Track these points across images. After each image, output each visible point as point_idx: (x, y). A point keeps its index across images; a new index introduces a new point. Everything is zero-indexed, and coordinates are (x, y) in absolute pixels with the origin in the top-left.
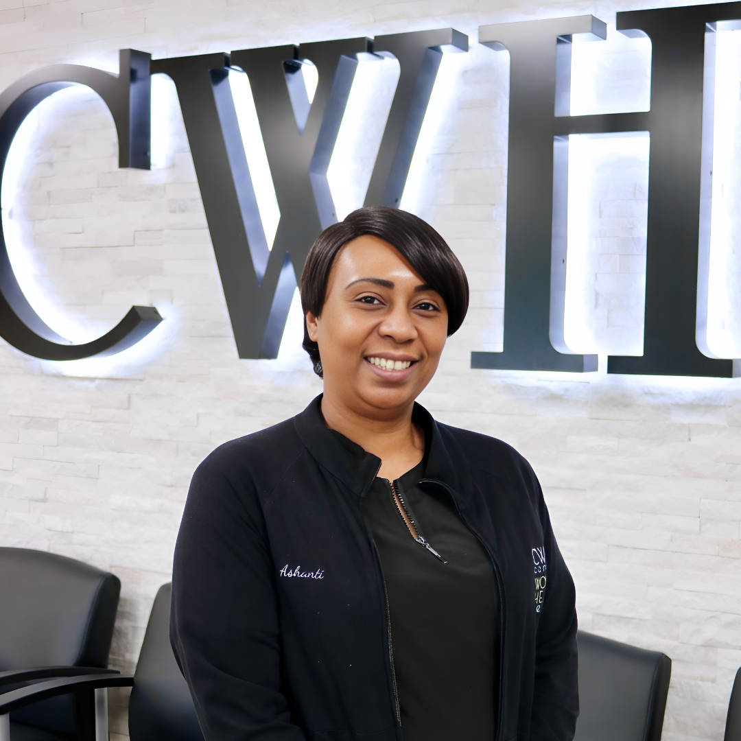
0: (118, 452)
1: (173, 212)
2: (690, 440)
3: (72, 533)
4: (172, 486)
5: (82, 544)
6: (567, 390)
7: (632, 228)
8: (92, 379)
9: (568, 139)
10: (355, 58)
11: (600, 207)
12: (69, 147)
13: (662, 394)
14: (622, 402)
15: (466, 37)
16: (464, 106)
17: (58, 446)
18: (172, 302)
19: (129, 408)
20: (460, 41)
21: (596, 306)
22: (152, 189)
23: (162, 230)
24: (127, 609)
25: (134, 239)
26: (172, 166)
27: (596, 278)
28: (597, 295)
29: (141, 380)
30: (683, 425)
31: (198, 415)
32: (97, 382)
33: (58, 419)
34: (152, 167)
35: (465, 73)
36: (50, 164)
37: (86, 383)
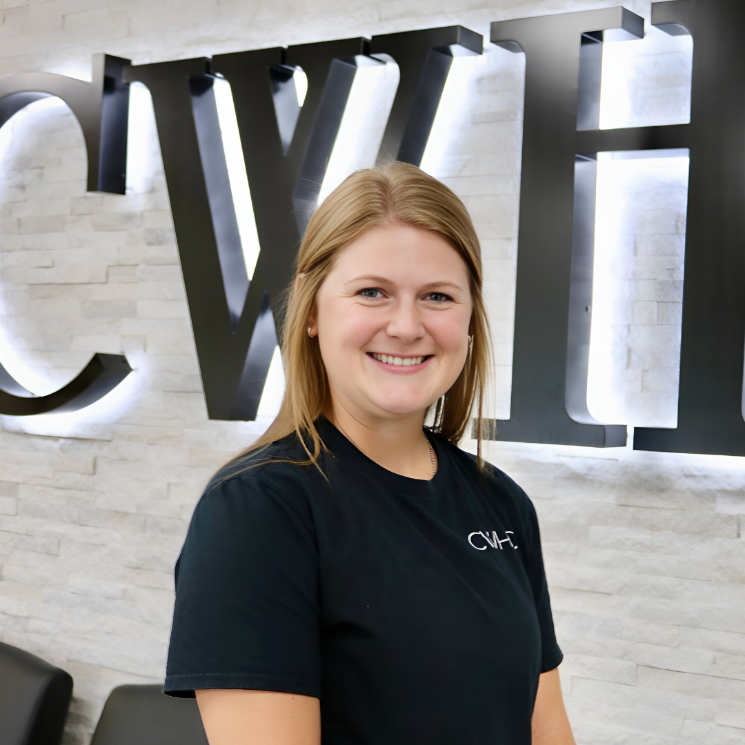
0: (81, 525)
1: (150, 244)
2: (739, 536)
3: (28, 618)
4: (137, 568)
5: (37, 632)
6: (591, 468)
7: (673, 269)
8: (56, 438)
9: (595, 158)
10: (354, 63)
11: (635, 242)
12: (42, 168)
13: (705, 477)
14: (656, 485)
15: (480, 37)
16: (478, 120)
17: (16, 515)
18: (145, 349)
19: (94, 473)
20: (474, 42)
21: (628, 365)
22: (129, 218)
23: (136, 265)
24: (84, 713)
25: (107, 275)
26: (152, 190)
27: (629, 330)
28: (629, 351)
29: (109, 441)
30: (731, 517)
31: (169, 485)
32: (62, 441)
33: (18, 483)
34: (128, 191)
35: (479, 81)
36: (22, 187)
37: (49, 443)
